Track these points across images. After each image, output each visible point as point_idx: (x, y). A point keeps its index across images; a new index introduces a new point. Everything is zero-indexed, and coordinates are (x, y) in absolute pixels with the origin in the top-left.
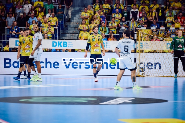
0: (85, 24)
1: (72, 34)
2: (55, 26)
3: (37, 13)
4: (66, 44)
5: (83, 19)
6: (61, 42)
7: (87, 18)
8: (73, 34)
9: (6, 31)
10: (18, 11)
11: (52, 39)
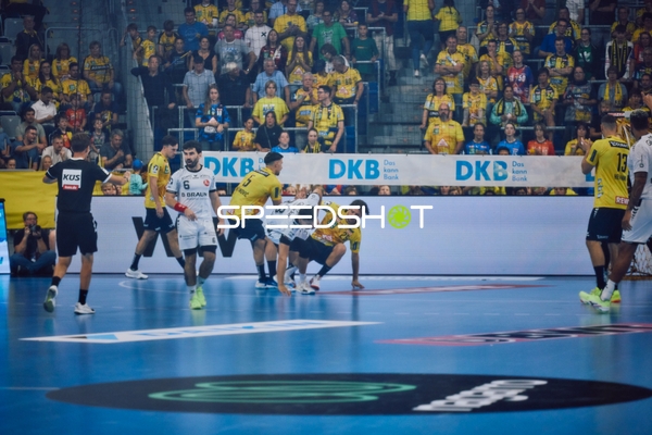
0: (445, 92)
1: (405, 127)
2: (351, 100)
3: (290, 53)
4: (375, 169)
5: (441, 76)
6: (359, 162)
7: (456, 73)
8: (411, 128)
9: (181, 118)
10: (225, 49)
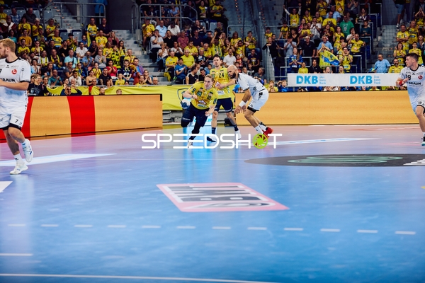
0: (402, 49)
4: (370, 80)
5: (400, 42)
6: (363, 77)
7: (406, 41)
9: (286, 63)
11: (350, 72)
